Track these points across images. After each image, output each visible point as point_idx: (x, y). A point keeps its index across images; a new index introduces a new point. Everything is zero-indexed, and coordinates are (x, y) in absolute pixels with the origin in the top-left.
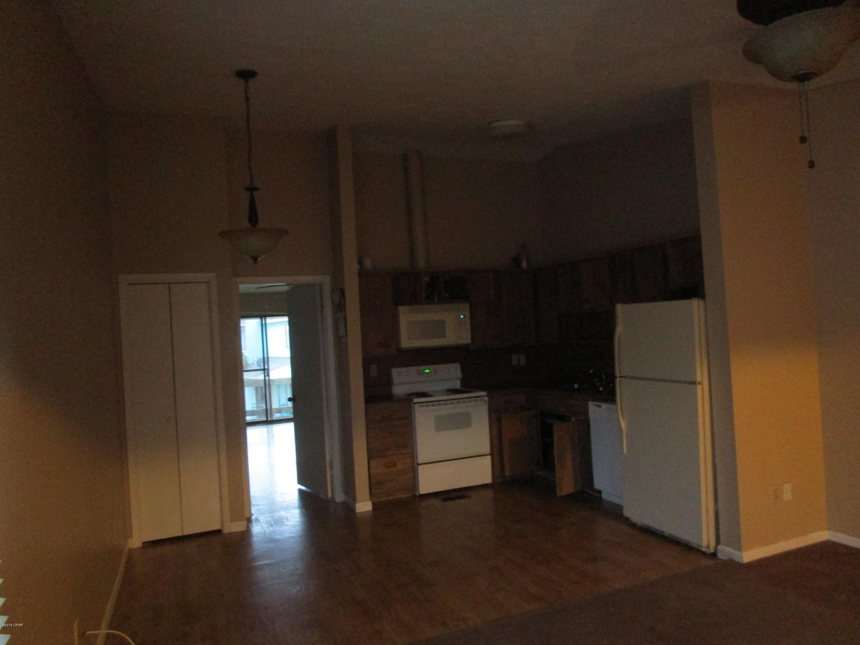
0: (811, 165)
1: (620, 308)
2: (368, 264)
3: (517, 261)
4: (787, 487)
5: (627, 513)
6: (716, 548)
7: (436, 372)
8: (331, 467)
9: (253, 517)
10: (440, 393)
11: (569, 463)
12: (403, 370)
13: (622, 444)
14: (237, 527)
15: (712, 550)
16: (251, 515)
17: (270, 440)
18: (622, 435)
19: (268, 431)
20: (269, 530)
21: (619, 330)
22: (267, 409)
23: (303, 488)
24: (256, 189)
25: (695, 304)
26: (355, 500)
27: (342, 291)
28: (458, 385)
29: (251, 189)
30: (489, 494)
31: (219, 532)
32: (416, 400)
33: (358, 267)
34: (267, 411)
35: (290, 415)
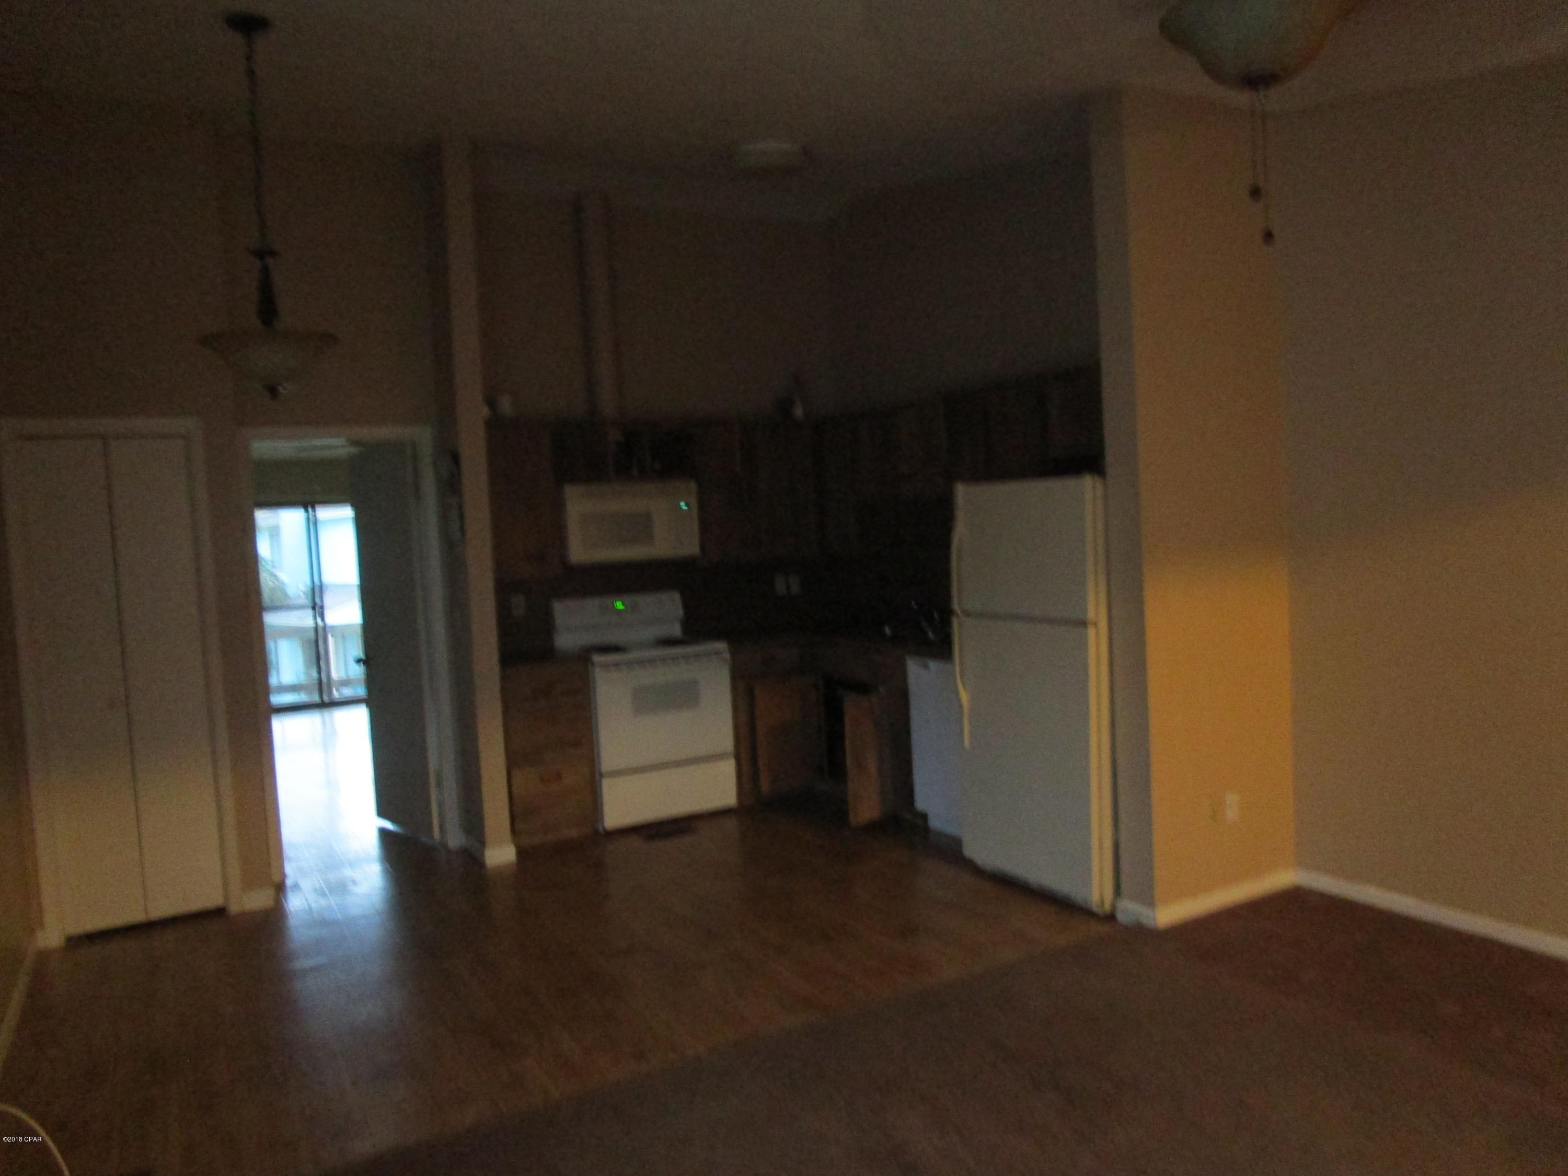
0: (1268, 236)
1: (962, 492)
2: (506, 405)
3: (785, 406)
4: (1232, 799)
5: (971, 850)
6: (1114, 907)
7: (632, 608)
8: (439, 785)
9: (289, 882)
10: (642, 645)
11: (872, 766)
12: (572, 604)
13: (962, 732)
14: (257, 900)
15: (1107, 906)
16: (284, 876)
17: (328, 738)
18: (961, 713)
19: (324, 723)
20: (318, 903)
21: (961, 532)
22: (320, 680)
23: (388, 825)
24: (272, 253)
25: (1088, 484)
26: (483, 843)
27: (456, 458)
28: (676, 630)
29: (262, 254)
30: (731, 824)
31: (220, 912)
32: (597, 658)
33: (486, 411)
34: (322, 685)
35: (361, 691)
